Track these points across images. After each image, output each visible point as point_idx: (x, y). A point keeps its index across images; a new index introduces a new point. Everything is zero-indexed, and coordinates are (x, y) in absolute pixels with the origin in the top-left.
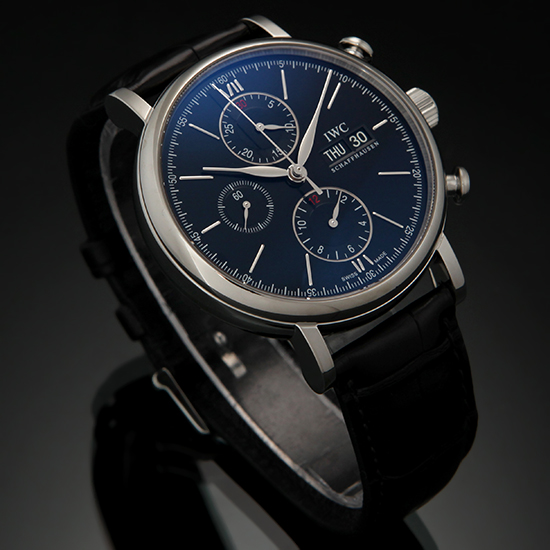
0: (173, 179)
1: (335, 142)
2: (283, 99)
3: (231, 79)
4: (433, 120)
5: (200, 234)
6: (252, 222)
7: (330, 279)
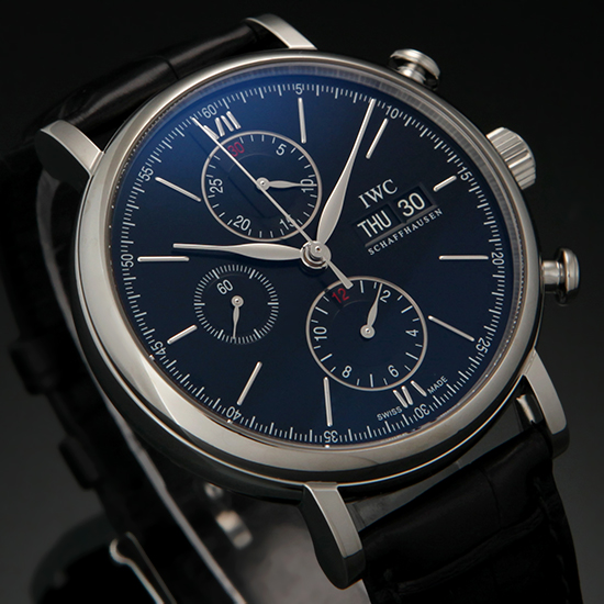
0: (129, 260)
1: (376, 208)
2: (298, 141)
3: (222, 111)
4: (527, 177)
5: (165, 345)
6: (244, 329)
7: (360, 416)
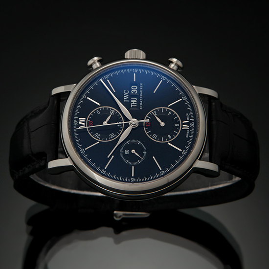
0: (104, 172)
1: (130, 99)
2: (98, 106)
3: (78, 120)
5: (133, 177)
